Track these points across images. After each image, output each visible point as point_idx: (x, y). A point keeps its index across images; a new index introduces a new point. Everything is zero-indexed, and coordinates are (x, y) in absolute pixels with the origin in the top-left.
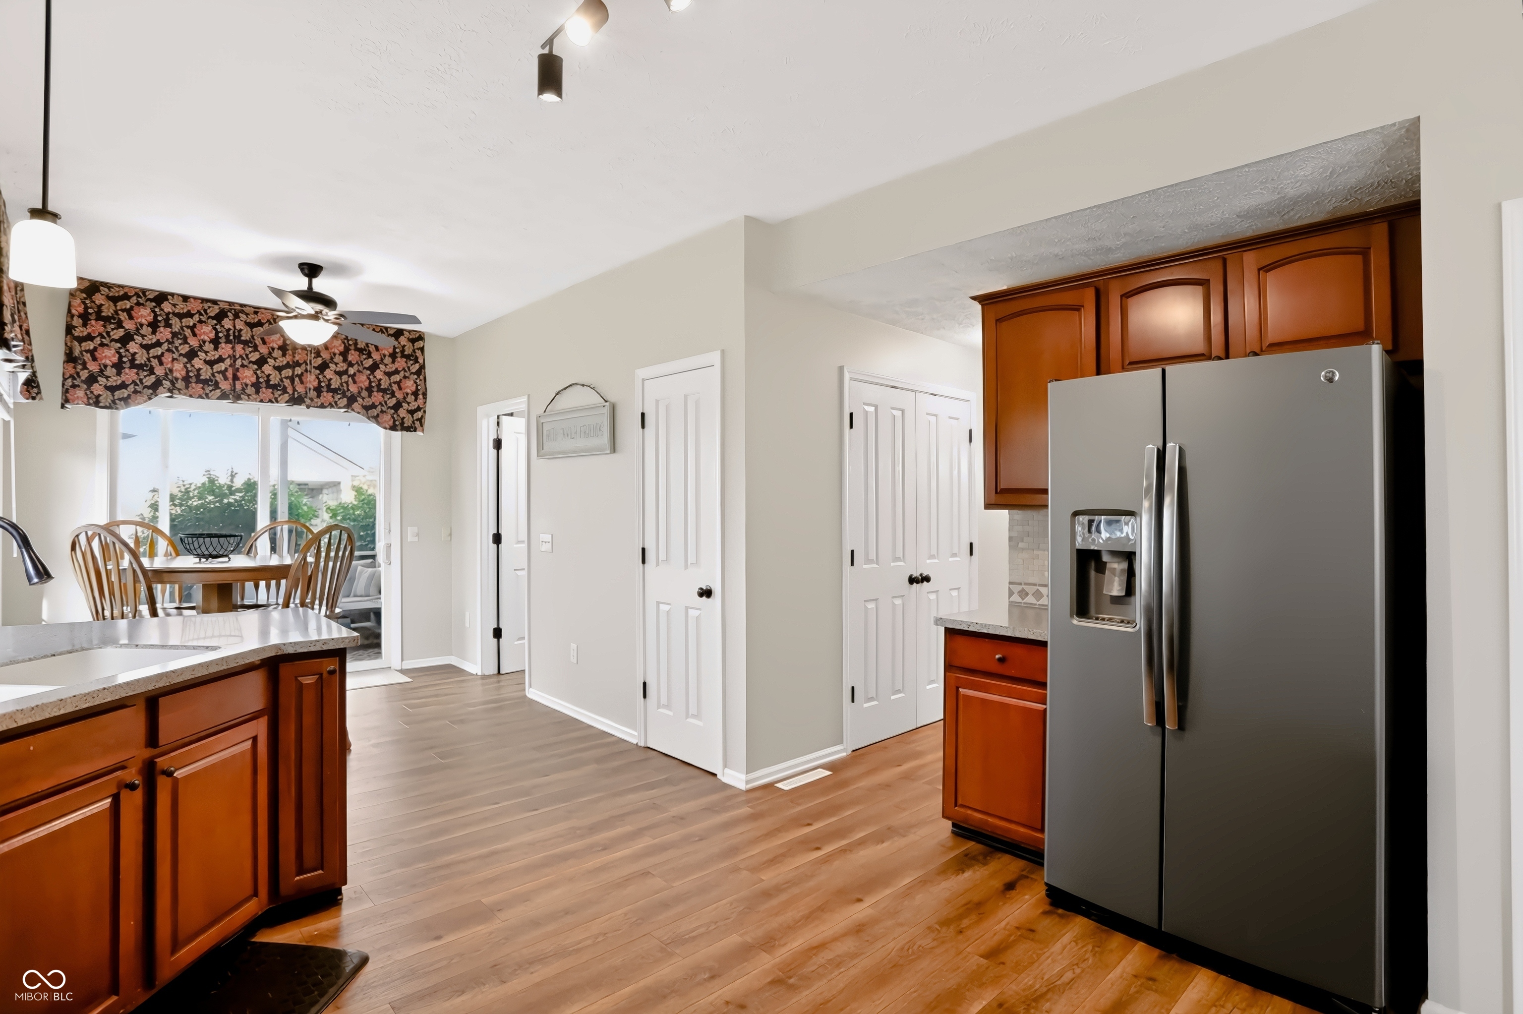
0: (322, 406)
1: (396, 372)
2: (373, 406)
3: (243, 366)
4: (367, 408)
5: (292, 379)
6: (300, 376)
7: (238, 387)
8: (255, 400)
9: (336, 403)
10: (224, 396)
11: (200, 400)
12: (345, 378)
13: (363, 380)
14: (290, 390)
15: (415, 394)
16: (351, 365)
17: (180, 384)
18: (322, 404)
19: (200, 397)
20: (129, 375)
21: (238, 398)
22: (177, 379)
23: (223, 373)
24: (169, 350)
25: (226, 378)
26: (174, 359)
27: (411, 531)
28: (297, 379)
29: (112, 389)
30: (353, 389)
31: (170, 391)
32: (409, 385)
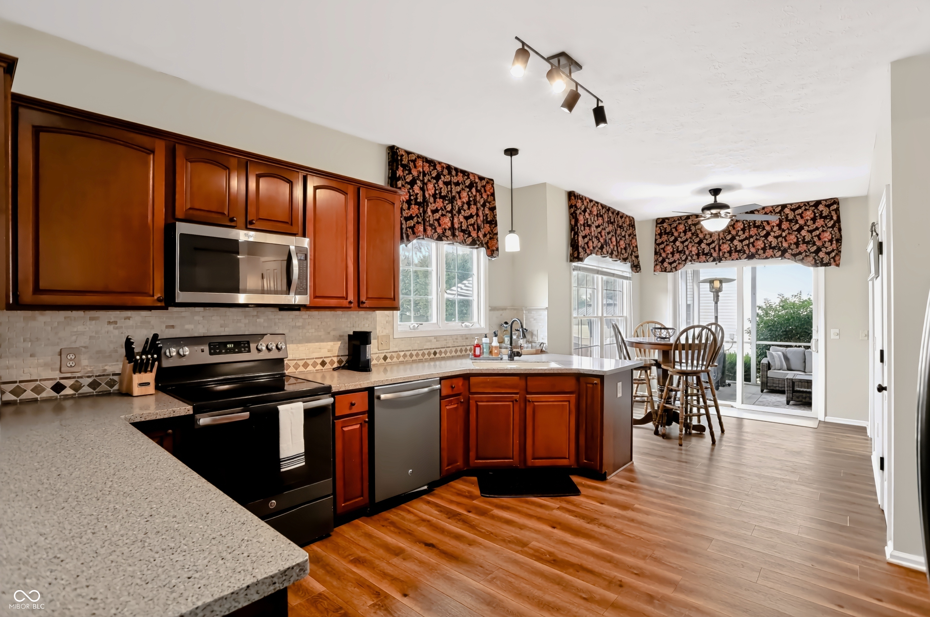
0: (767, 258)
1: (817, 229)
2: (800, 253)
3: (723, 243)
4: (794, 255)
5: (748, 245)
6: (753, 243)
7: (721, 254)
8: (729, 260)
9: (775, 255)
10: (714, 260)
11: (704, 263)
12: (780, 239)
13: (792, 238)
14: (747, 252)
15: (831, 241)
16: (784, 231)
17: (695, 257)
18: (766, 257)
19: (704, 262)
20: (677, 256)
21: (720, 260)
22: (693, 255)
23: (714, 248)
24: (691, 242)
25: (715, 251)
26: (693, 246)
27: (833, 332)
28: (751, 245)
29: (670, 264)
30: (785, 245)
31: (691, 261)
32: (827, 236)
